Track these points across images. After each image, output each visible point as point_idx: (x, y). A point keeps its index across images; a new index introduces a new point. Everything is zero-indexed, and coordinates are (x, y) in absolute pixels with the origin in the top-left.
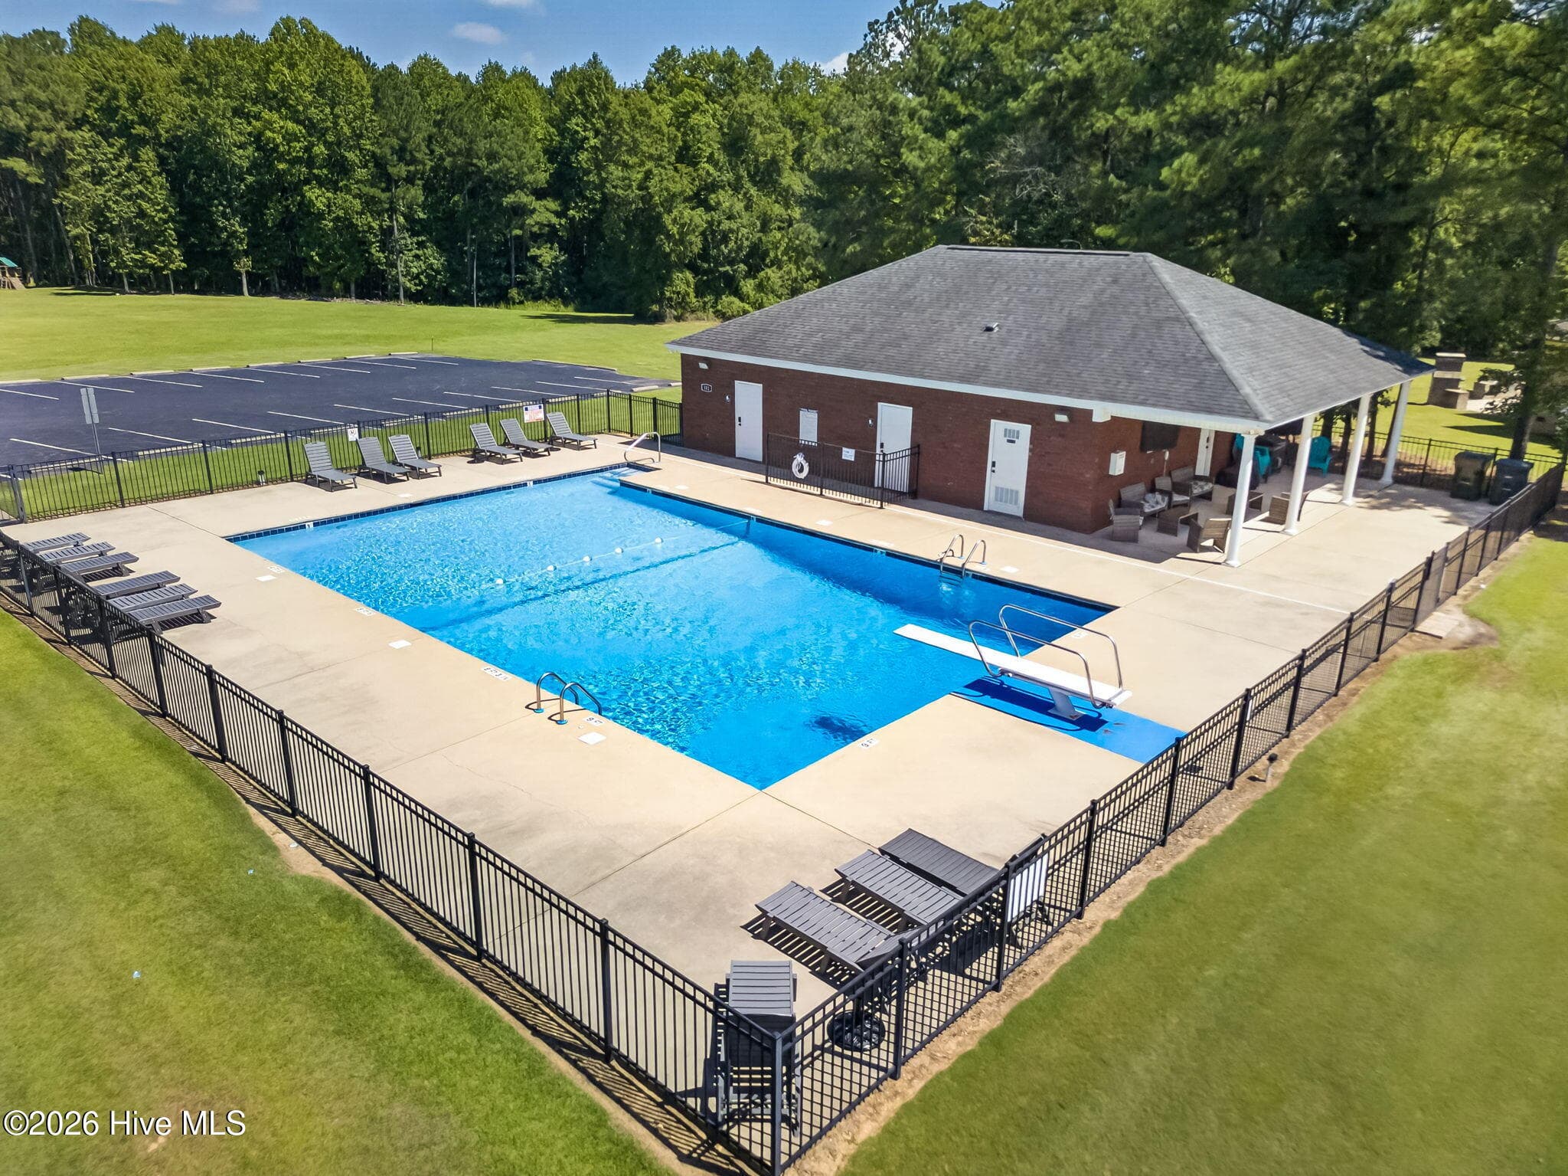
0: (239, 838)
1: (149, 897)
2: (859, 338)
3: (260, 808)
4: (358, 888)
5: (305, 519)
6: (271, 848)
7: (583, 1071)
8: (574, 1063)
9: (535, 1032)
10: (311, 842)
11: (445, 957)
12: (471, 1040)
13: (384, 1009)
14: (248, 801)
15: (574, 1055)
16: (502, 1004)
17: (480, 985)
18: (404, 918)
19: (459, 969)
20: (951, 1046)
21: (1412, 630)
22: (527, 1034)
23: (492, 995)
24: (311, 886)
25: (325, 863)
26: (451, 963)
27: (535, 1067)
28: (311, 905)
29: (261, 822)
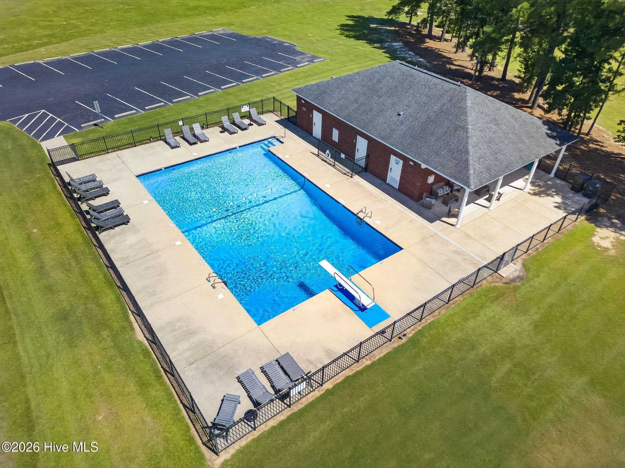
0: (126, 324)
1: (104, 341)
2: (355, 106)
3: (132, 312)
4: (151, 346)
5: (162, 167)
6: (133, 329)
7: (188, 415)
8: (187, 412)
9: (181, 402)
10: (143, 327)
11: (166, 374)
12: (167, 402)
13: (150, 389)
14: (130, 309)
15: (188, 410)
16: (176, 392)
17: (172, 385)
18: (160, 359)
19: (169, 379)
20: (272, 423)
21: (496, 272)
22: (179, 402)
23: (174, 389)
24: (140, 343)
25: (145, 337)
26: (167, 376)
27: (179, 412)
28: (139, 351)
29: (132, 318)
